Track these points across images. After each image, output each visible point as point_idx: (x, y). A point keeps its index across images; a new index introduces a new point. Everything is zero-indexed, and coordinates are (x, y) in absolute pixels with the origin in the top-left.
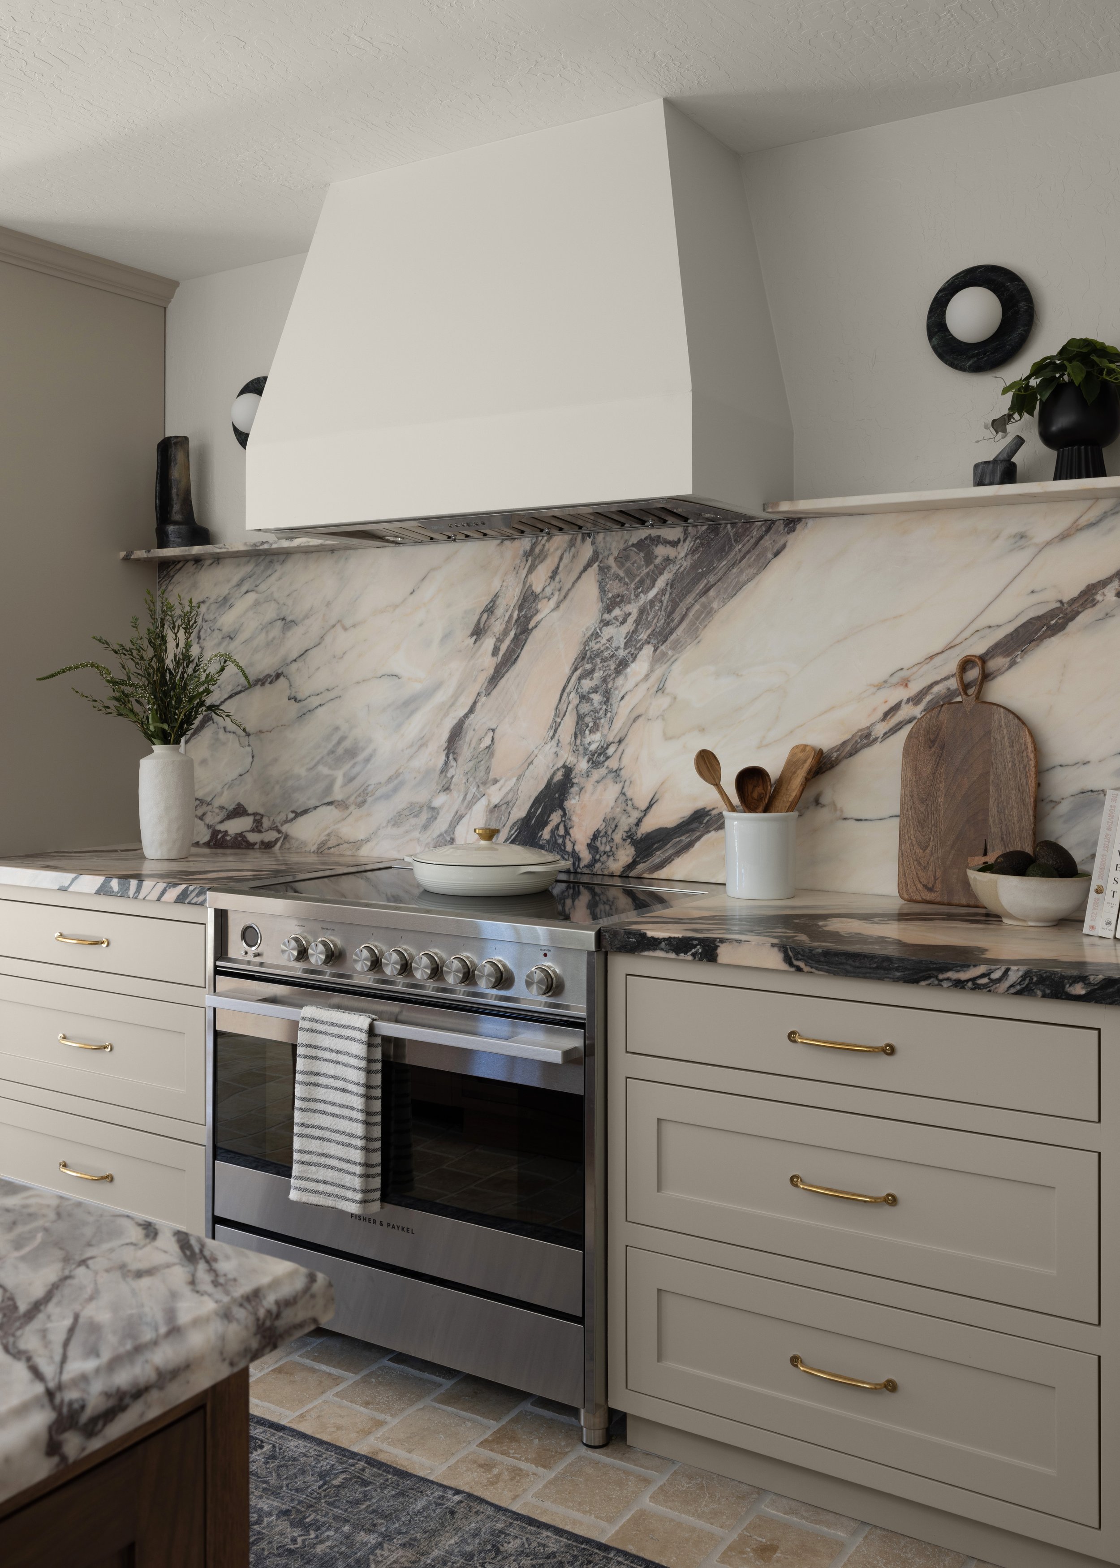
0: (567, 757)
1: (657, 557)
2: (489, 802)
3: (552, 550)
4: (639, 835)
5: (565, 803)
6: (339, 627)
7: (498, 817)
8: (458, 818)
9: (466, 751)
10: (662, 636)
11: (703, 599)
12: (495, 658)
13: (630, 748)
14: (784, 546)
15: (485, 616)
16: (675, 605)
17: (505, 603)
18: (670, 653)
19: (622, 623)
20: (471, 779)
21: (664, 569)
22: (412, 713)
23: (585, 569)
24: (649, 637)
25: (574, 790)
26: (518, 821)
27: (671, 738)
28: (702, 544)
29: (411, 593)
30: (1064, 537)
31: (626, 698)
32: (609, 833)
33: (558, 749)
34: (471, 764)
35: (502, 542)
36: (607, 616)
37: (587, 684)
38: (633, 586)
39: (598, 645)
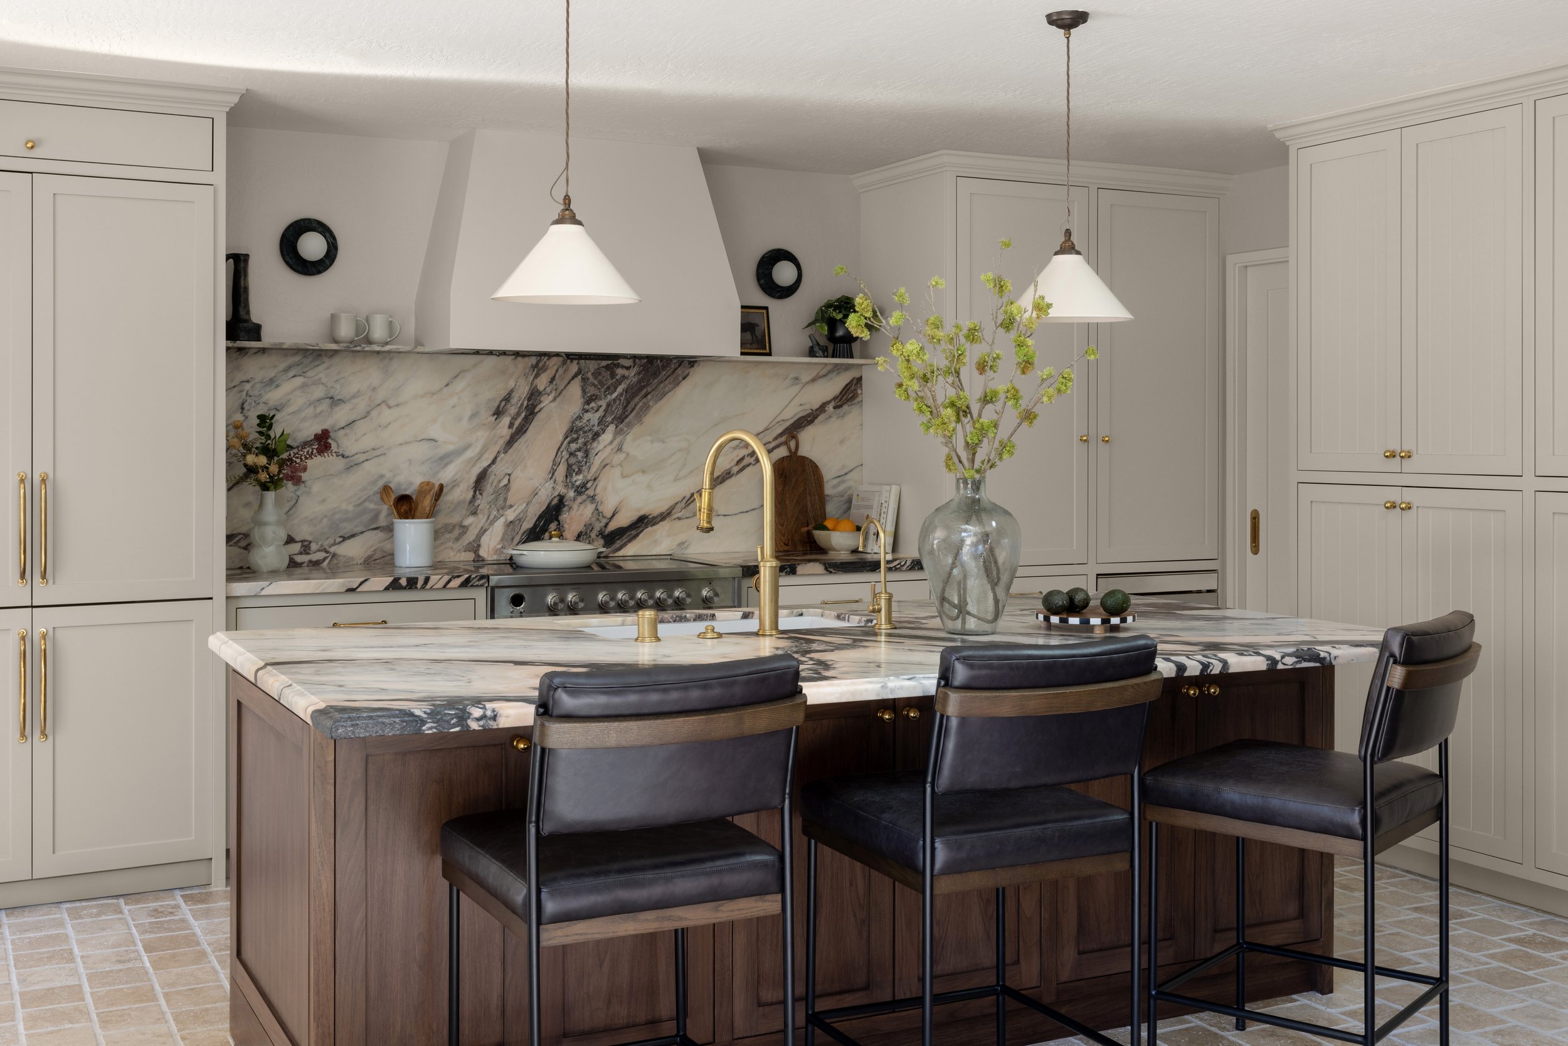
0: (560, 489)
1: (617, 375)
2: (506, 520)
3: (550, 366)
4: (607, 533)
5: (560, 517)
6: (383, 405)
7: (512, 529)
8: (483, 531)
9: (489, 488)
10: (620, 419)
11: (644, 400)
12: (511, 430)
13: (601, 484)
14: (688, 375)
15: (503, 403)
16: (628, 403)
17: (518, 396)
18: (625, 429)
19: (597, 411)
20: (493, 506)
21: (621, 382)
22: (447, 464)
23: (573, 378)
24: (612, 420)
25: (566, 508)
26: (527, 530)
27: (626, 477)
28: (644, 369)
29: (446, 386)
30: (813, 380)
31: (599, 454)
32: (588, 533)
33: (555, 485)
34: (493, 497)
35: (516, 358)
36: (586, 407)
37: (574, 446)
38: (603, 390)
39: (581, 424)
